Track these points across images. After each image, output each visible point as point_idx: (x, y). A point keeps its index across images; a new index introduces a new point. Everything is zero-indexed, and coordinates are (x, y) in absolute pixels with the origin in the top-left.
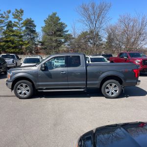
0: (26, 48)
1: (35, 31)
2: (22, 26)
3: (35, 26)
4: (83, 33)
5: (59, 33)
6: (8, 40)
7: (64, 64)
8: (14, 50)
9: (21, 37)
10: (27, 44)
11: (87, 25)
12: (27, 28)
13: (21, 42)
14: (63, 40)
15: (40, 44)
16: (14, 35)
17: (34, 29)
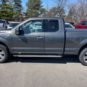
0: (15, 17)
1: (21, 5)
2: (12, 2)
3: (21, 2)
4: (53, 8)
5: (37, 7)
6: (3, 11)
7: (41, 28)
8: (7, 18)
9: (12, 9)
10: (16, 14)
11: (56, 2)
12: (16, 3)
13: (11, 13)
14: (40, 12)
15: (25, 15)
16: (7, 8)
17: (20, 4)
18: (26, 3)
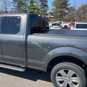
2: (39, 3)
17: (46, 4)
18: (52, 2)
